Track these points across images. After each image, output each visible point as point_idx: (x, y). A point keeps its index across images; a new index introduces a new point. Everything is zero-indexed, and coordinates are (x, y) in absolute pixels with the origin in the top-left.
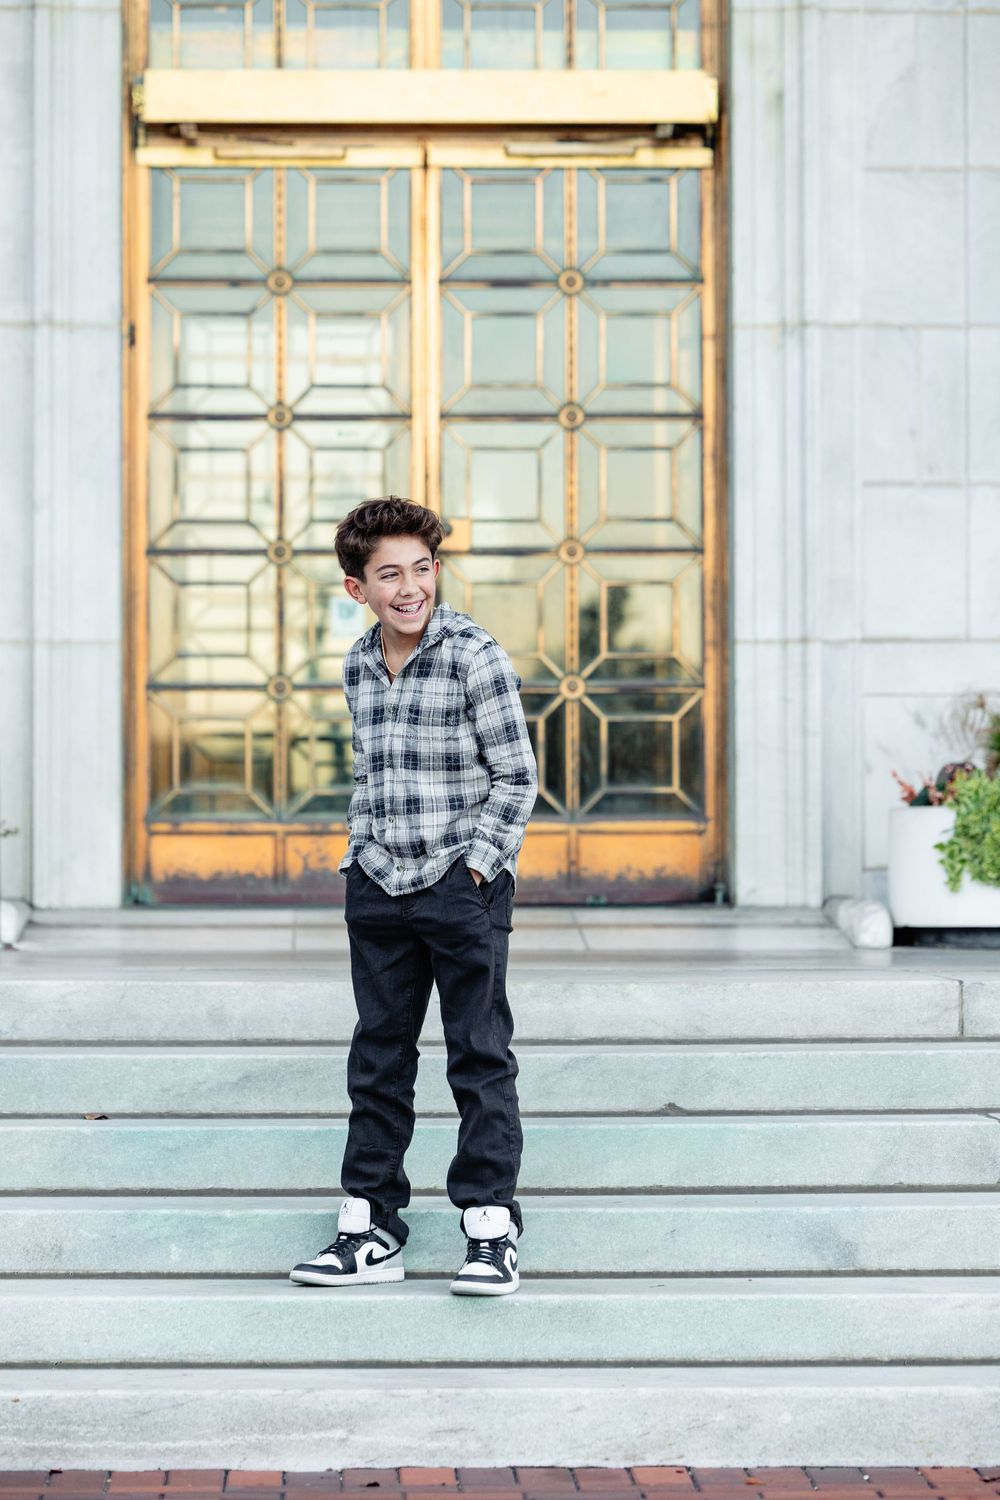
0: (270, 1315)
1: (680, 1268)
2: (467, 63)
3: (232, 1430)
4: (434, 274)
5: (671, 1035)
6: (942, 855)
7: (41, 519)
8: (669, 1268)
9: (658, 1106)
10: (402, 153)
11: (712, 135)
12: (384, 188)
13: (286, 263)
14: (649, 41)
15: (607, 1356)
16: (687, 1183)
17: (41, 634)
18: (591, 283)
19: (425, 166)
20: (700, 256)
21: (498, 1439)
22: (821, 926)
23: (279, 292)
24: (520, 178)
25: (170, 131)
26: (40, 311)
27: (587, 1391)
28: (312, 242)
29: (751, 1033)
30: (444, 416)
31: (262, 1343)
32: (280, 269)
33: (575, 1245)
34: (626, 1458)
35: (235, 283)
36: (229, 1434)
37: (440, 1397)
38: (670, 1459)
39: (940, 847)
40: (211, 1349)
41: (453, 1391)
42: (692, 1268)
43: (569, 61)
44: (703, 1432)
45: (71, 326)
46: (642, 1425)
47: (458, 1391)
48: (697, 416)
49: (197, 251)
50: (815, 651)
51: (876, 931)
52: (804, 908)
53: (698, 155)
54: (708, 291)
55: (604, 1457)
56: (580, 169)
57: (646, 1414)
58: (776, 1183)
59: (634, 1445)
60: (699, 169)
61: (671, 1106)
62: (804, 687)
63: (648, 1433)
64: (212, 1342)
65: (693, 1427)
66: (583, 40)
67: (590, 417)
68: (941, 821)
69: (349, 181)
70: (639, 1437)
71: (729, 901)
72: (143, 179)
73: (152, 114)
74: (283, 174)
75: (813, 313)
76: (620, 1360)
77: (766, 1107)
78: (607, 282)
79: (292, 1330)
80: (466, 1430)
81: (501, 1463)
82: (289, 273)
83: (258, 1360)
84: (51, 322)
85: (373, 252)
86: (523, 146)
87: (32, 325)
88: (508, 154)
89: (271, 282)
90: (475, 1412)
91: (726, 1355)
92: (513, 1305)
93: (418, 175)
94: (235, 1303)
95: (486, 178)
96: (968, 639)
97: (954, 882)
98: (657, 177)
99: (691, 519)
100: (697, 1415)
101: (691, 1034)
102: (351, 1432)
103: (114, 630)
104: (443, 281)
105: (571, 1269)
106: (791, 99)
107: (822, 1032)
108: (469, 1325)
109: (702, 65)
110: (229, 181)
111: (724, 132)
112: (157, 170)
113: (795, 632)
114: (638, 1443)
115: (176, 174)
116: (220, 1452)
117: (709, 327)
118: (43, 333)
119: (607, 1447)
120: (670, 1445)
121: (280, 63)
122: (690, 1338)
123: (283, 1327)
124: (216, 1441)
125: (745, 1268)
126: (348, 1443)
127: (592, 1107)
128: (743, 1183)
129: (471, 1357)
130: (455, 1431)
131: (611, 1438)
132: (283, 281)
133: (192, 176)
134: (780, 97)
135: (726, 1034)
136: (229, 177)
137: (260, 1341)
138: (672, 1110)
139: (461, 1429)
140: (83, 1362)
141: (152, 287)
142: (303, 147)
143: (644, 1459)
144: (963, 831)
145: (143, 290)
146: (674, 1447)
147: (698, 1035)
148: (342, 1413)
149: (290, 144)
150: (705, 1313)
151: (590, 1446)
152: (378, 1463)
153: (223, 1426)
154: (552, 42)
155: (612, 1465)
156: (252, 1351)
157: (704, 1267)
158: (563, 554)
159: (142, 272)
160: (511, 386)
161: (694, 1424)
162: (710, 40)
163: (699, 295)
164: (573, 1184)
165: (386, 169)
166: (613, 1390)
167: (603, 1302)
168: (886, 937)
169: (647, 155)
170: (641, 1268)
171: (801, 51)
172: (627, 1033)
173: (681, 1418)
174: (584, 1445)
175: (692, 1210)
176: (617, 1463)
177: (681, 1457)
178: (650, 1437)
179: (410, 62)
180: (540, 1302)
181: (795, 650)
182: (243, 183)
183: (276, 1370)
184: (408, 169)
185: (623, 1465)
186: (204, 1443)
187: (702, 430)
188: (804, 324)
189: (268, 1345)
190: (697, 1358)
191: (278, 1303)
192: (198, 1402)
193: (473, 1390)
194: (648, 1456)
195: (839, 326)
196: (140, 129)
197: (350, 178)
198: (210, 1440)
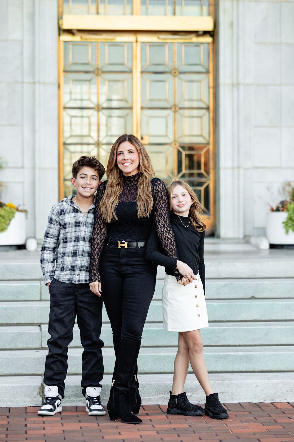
0: (162, 359)
1: (269, 343)
2: (147, 14)
3: (160, 393)
4: (139, 70)
5: (247, 277)
6: (283, 225)
7: (37, 135)
8: (265, 343)
9: (249, 296)
10: (131, 38)
11: (213, 34)
12: (126, 48)
13: (100, 67)
14: (195, 9)
15: (256, 370)
16: (263, 319)
17: (37, 166)
18: (180, 73)
19: (137, 42)
20: (209, 66)
21: (234, 395)
22: (244, 243)
23: (98, 75)
24: (162, 45)
25: (70, 32)
26: (37, 79)
27: (259, 381)
28: (107, 61)
29: (269, 276)
30: (142, 108)
31: (159, 367)
32: (98, 69)
33: (240, 337)
34: (270, 400)
35: (86, 72)
36: (159, 395)
37: (218, 383)
38: (283, 400)
39: (283, 223)
40: (145, 369)
41: (222, 381)
42: (272, 343)
43: (174, 14)
44: (292, 393)
45: (44, 83)
46: (275, 391)
47: (223, 381)
48: (208, 108)
49: (76, 64)
50: (242, 171)
51: (265, 245)
52: (238, 238)
53: (208, 39)
54: (211, 76)
55: (264, 400)
56: (178, 43)
57: (276, 387)
58: (288, 318)
59: (272, 396)
60: (208, 43)
61: (253, 297)
62: (239, 180)
63: (276, 393)
64: (146, 367)
65: (289, 391)
66: (178, 8)
67: (180, 108)
68: (283, 216)
69: (116, 45)
70: (274, 394)
71: (219, 237)
72: (62, 44)
73: (65, 27)
74: (99, 44)
75: (241, 81)
76: (259, 370)
77: (279, 297)
78: (184, 73)
79: (168, 363)
80: (225, 392)
81: (235, 402)
82: (101, 69)
83: (159, 372)
84: (39, 82)
85: (123, 64)
86: (163, 36)
87: (34, 83)
88: (159, 38)
89: (96, 72)
90: (228, 387)
91: (289, 369)
92: (230, 355)
93: (134, 44)
94: (152, 356)
95: (152, 45)
96: (281, 168)
97: (287, 232)
98: (198, 45)
99: (206, 136)
100: (290, 388)
101: (252, 276)
102: (193, 393)
103: (56, 165)
104: (142, 72)
105: (238, 344)
106: (235, 24)
107: (288, 275)
108: (217, 361)
109: (209, 15)
110: (84, 45)
111: (215, 33)
112: (65, 42)
113: (236, 165)
114: (274, 396)
115: (71, 43)
116: (156, 400)
117: (211, 84)
118: (37, 85)
119: (265, 397)
120: (282, 396)
121: (98, 13)
122: (279, 364)
123: (165, 362)
124: (155, 397)
125: (286, 343)
126: (192, 397)
127: (231, 297)
128: (279, 318)
129: (218, 370)
130: (222, 393)
131: (266, 394)
132: (98, 72)
133: (75, 43)
134: (232, 24)
135: (262, 276)
136: (84, 44)
137: (159, 366)
138: (253, 298)
139: (224, 392)
140: (109, 373)
141: (65, 73)
142: (104, 36)
143: (275, 400)
144: (290, 219)
145: (62, 74)
146: (283, 397)
147: (254, 277)
148: (190, 388)
149: (101, 35)
150: (283, 357)
151: (260, 397)
152: (201, 402)
153: (157, 392)
154: (169, 9)
155: (266, 402)
156: (157, 369)
157: (275, 343)
158: (173, 145)
159: (62, 69)
160: (159, 100)
161: (289, 390)
162: (212, 9)
163: (209, 77)
164: (232, 319)
165: (126, 42)
166: (266, 381)
167: (254, 354)
168: (268, 246)
169: (194, 39)
170: (258, 343)
171: (238, 11)
172: (235, 276)
173: (286, 388)
174: (259, 396)
175: (272, 327)
176: (268, 401)
177: (286, 399)
178: (277, 394)
179: (132, 13)
180: (237, 355)
181: (236, 170)
182: (88, 46)
183: (164, 375)
184: (132, 42)
185: (269, 402)
186: (152, 397)
187: (209, 112)
188: (238, 84)
189: (161, 367)
190: (281, 370)
191: (164, 356)
192: (150, 386)
193: (227, 381)
194: (276, 399)
195: (248, 85)
196: (62, 31)
197: (116, 44)
198: (153, 396)
